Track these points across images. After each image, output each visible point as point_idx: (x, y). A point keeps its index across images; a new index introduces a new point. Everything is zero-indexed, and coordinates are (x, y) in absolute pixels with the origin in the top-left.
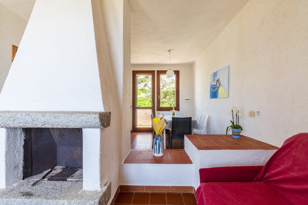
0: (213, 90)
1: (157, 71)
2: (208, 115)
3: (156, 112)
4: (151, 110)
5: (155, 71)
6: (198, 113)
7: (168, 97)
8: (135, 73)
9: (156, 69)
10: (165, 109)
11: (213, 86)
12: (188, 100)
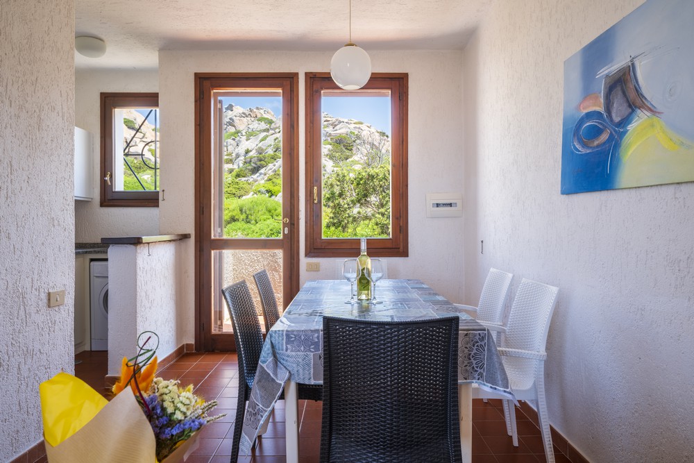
0: (585, 145)
1: (306, 74)
2: (554, 290)
3: (304, 261)
4: (279, 253)
5: (297, 74)
6: (492, 270)
7: (373, 199)
8: (207, 84)
9: (302, 67)
10: (344, 246)
11: (581, 121)
12: (449, 208)
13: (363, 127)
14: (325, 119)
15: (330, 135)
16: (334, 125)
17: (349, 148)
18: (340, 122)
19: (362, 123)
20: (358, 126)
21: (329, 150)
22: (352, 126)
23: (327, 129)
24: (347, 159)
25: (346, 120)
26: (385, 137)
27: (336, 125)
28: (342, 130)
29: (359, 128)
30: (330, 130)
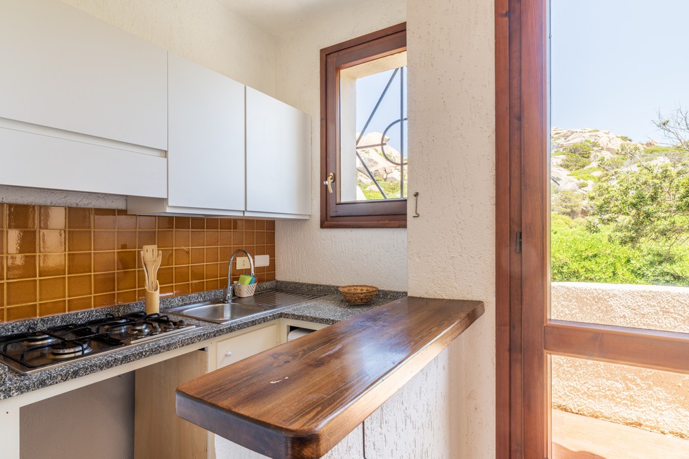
13: (599, 134)
14: (556, 132)
15: (562, 146)
16: (566, 137)
17: (585, 155)
18: (573, 133)
19: (598, 131)
20: (594, 133)
21: (563, 160)
22: (587, 135)
23: (558, 141)
24: (583, 166)
25: (579, 130)
26: (628, 142)
27: (568, 136)
28: (575, 140)
29: (596, 135)
30: (561, 141)
